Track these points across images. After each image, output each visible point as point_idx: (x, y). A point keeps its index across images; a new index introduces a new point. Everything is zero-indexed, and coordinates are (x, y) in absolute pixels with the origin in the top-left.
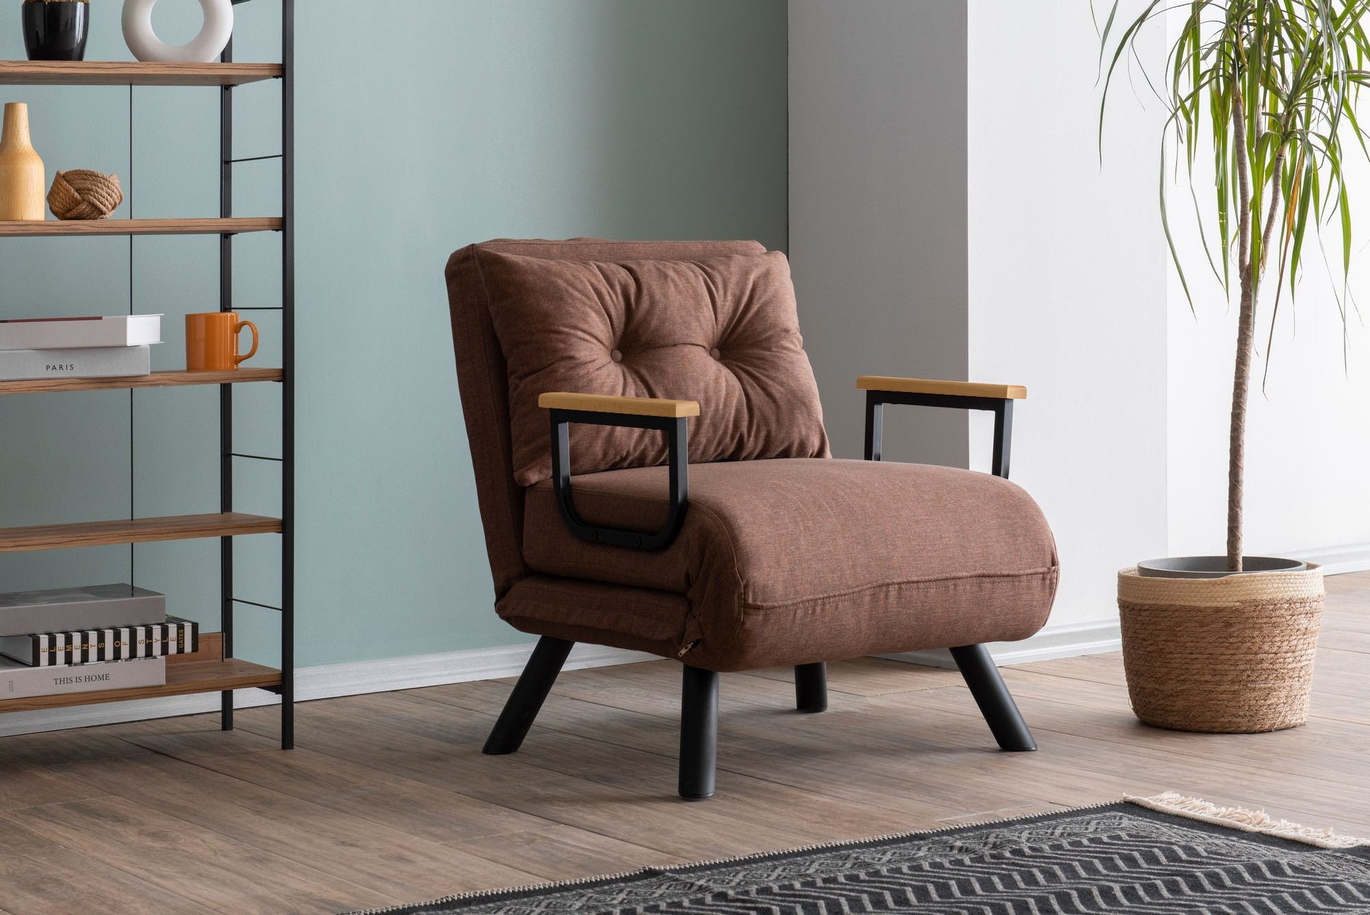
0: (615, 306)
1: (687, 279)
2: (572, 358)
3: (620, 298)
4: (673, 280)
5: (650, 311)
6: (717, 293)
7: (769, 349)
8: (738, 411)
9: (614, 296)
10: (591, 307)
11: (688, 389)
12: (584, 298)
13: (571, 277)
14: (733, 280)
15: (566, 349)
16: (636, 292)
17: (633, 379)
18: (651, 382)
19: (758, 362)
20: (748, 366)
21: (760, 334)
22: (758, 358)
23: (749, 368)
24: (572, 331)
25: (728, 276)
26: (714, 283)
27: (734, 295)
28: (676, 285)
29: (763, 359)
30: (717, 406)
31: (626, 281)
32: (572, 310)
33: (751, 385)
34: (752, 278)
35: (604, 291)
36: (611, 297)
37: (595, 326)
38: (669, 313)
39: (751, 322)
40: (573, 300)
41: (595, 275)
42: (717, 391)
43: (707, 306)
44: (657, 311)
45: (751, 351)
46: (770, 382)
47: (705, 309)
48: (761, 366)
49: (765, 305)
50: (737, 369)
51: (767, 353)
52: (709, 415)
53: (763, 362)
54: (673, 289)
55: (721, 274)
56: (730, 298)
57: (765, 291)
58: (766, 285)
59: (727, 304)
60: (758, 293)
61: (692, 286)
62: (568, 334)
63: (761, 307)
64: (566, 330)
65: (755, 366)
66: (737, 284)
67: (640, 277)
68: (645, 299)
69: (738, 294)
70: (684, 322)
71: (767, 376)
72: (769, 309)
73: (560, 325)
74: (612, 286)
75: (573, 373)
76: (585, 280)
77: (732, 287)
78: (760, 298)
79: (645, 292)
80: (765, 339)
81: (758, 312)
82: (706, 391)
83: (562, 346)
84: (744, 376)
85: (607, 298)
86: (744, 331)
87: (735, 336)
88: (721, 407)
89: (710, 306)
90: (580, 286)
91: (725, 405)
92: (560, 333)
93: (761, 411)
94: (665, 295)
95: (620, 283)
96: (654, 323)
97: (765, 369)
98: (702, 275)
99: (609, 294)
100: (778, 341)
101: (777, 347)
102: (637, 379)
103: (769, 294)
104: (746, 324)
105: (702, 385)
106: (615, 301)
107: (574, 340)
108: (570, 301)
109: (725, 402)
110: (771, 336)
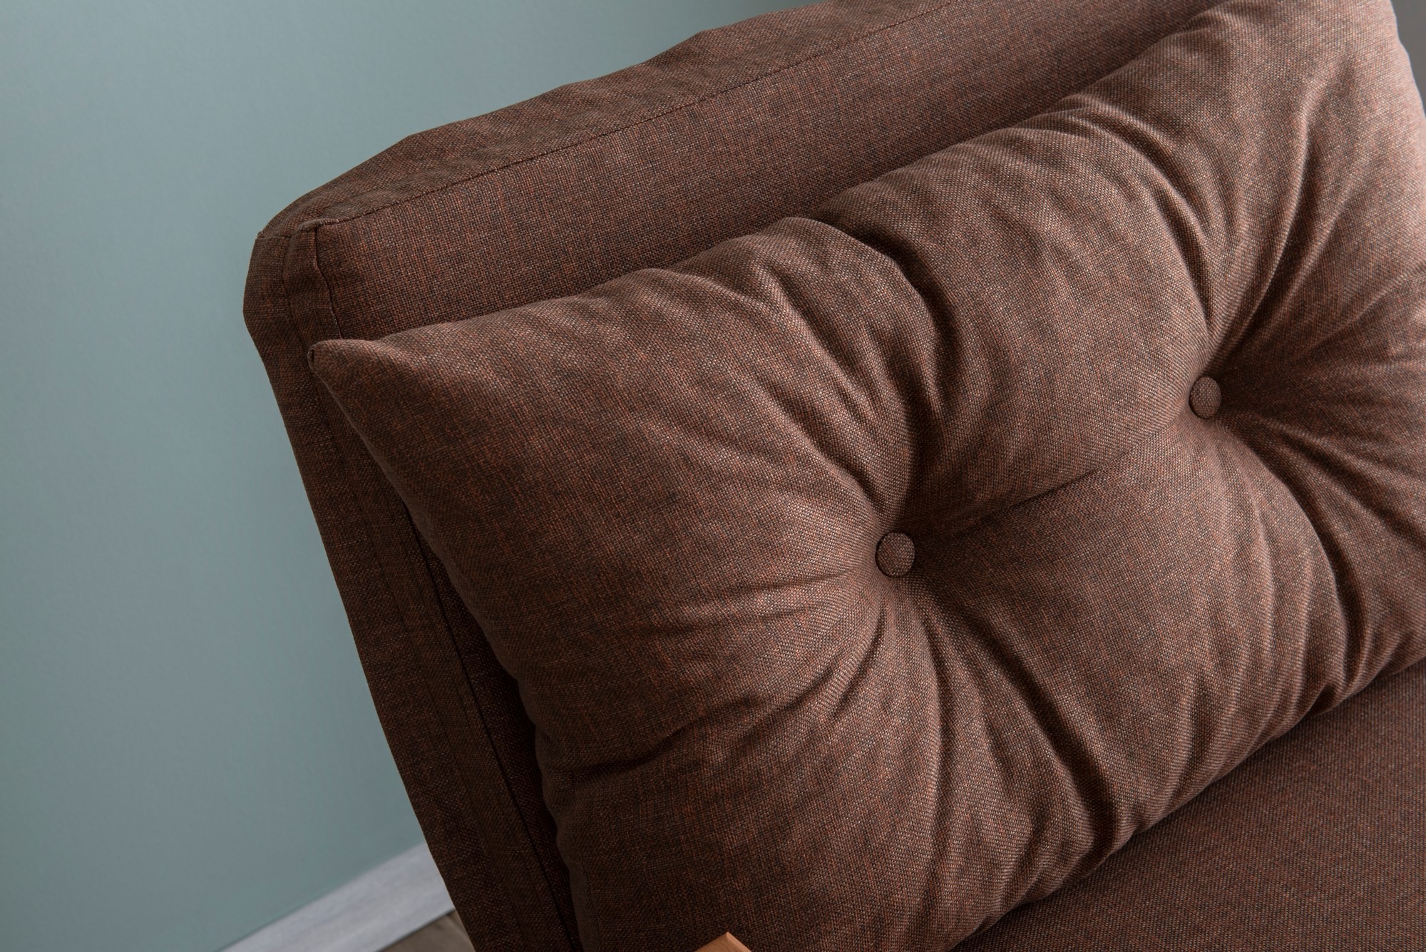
0: (872, 432)
1: (1106, 225)
2: (748, 702)
3: (887, 391)
4: (1061, 255)
5: (996, 410)
6: (1205, 230)
7: (1380, 355)
8: (1318, 628)
9: (862, 399)
10: (787, 486)
11: (1158, 645)
12: (755, 462)
13: (692, 393)
14: (1250, 152)
15: (718, 677)
16: (937, 350)
17: (971, 662)
18: (1033, 662)
19: (1351, 415)
20: (1321, 434)
21: (1348, 310)
22: (1354, 400)
23: (1321, 443)
24: (733, 608)
25: (1232, 145)
26: (1189, 193)
27: (1255, 211)
28: (1073, 271)
29: (1367, 400)
30: (1256, 652)
31: (896, 317)
32: (716, 529)
33: (1345, 512)
34: (1304, 120)
35: (825, 400)
36: (852, 407)
37: (810, 545)
38: (1061, 391)
39: (1318, 281)
40: (715, 488)
41: (782, 340)
42: (1249, 598)
43: (1180, 297)
44: (1023, 399)
45: (1322, 375)
46: (1399, 482)
47: (1177, 310)
48: (1362, 426)
49: (1356, 205)
50: (1284, 450)
51: (1376, 372)
52: (1235, 692)
53: (1369, 411)
54: (1064, 291)
55: (1207, 147)
56: (1244, 224)
57: (1350, 154)
58: (1351, 132)
59: (1239, 250)
60: (1329, 172)
61: (1125, 248)
62: (717, 625)
63: (1345, 217)
64: (706, 611)
65: (1342, 431)
66: (1263, 165)
67: (945, 282)
68: (976, 368)
69: (1268, 200)
70: (1116, 395)
71: (1389, 463)
72: (1370, 217)
73: (678, 603)
74: (848, 359)
75: (758, 760)
76: (747, 383)
77: (1249, 187)
78: (1338, 189)
79: (970, 342)
80: (1363, 322)
81: (1337, 237)
82: (1216, 621)
83: (701, 670)
84: (1316, 478)
85: (840, 417)
86: (1297, 315)
87: (1266, 334)
88: (1267, 644)
89: (1191, 294)
90: (731, 421)
91: (1280, 633)
92: (684, 629)
93: (1382, 591)
94: (1041, 329)
95: (877, 335)
96: (1016, 440)
97: (1379, 438)
98: (1146, 180)
99: (844, 396)
100: (1406, 317)
101: (1405, 337)
102: (983, 658)
103: (1365, 160)
104: (1301, 290)
105: (1201, 602)
106: (870, 414)
107: (740, 636)
108: (704, 498)
109: (1277, 625)
110: (1382, 304)
